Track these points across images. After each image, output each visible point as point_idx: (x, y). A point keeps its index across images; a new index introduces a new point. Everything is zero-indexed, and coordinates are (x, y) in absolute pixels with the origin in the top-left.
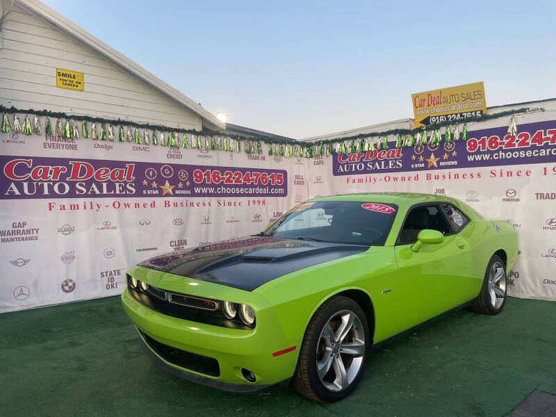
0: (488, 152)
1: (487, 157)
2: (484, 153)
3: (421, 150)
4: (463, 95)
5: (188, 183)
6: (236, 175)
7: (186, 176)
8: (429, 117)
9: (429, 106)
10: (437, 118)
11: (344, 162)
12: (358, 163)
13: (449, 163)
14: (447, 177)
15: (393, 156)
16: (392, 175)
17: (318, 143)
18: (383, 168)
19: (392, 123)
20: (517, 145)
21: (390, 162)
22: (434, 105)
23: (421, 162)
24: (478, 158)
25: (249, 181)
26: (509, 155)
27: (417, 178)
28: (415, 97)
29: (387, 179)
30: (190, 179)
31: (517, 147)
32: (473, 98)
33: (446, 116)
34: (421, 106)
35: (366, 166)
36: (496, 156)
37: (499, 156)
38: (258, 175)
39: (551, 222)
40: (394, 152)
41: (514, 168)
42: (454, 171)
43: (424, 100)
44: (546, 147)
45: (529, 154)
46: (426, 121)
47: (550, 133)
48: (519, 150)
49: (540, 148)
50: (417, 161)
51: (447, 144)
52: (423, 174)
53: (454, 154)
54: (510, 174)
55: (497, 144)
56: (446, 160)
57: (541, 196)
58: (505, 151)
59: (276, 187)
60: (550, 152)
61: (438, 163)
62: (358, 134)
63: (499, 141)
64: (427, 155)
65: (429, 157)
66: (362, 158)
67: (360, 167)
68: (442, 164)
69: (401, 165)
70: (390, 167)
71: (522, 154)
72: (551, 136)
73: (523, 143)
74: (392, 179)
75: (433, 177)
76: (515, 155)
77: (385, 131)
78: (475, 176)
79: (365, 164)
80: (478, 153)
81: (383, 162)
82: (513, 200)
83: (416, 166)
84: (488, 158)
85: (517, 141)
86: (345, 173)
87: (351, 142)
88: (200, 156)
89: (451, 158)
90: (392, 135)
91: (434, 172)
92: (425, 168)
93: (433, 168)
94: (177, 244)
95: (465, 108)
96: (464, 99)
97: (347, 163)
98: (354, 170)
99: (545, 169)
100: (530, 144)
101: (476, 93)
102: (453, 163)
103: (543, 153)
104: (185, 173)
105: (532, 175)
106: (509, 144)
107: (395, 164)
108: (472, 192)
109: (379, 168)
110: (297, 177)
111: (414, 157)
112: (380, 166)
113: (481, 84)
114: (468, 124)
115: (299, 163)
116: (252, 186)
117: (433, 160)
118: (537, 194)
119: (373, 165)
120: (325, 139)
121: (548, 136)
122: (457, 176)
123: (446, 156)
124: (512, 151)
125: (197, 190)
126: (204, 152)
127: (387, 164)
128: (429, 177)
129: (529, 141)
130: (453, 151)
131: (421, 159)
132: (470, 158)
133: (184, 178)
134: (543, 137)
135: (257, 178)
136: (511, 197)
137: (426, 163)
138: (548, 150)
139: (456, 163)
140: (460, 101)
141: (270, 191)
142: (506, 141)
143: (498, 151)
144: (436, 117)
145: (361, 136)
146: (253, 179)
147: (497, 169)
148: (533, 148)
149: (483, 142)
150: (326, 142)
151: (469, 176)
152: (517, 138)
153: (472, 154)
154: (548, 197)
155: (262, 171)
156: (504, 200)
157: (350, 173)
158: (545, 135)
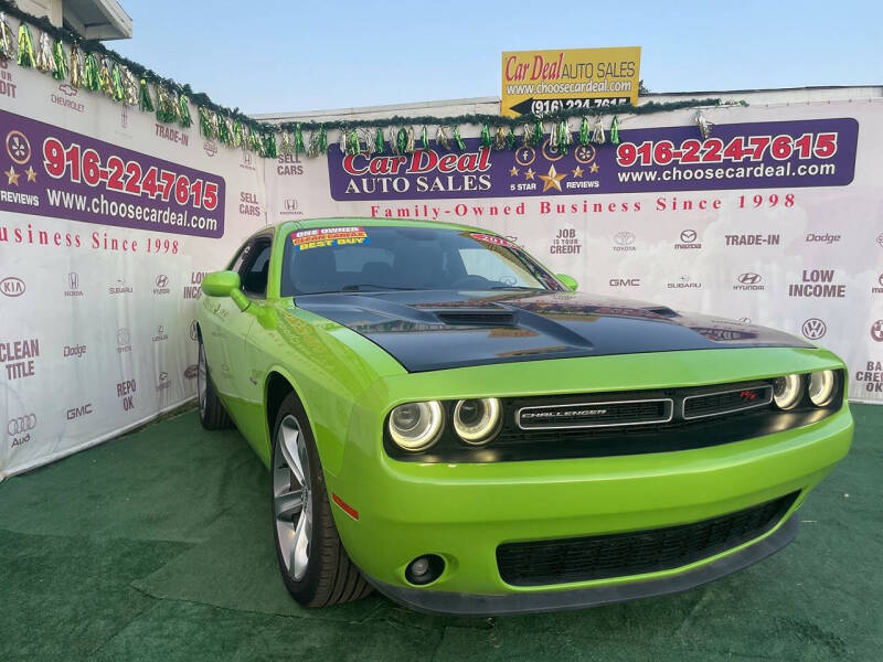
0: (654, 168)
1: (651, 176)
2: (647, 169)
3: (529, 159)
4: (601, 66)
5: (31, 174)
6: (129, 170)
7: (26, 150)
8: (531, 101)
9: (533, 78)
10: (547, 103)
11: (358, 172)
12: (394, 177)
13: (584, 185)
14: (580, 208)
15: (471, 166)
16: (471, 203)
17: (289, 128)
18: (451, 188)
19: (464, 103)
20: (701, 158)
21: (466, 178)
22: (544, 78)
23: (530, 181)
24: (637, 177)
25: (152, 188)
26: (688, 175)
27: (521, 210)
28: (509, 59)
29: (461, 210)
30: (36, 162)
31: (701, 162)
32: (618, 73)
33: (565, 101)
34: (518, 77)
35: (414, 184)
36: (667, 175)
37: (672, 175)
38: (169, 178)
39: (745, 279)
40: (473, 158)
41: (695, 196)
42: (593, 199)
43: (526, 67)
44: (746, 164)
45: (719, 173)
46: (524, 107)
47: (753, 142)
48: (704, 167)
49: (736, 166)
50: (521, 179)
51: (580, 151)
52: (533, 203)
53: (594, 168)
54: (688, 205)
55: (669, 155)
56: (578, 179)
57: (733, 240)
58: (683, 168)
59: (202, 213)
60: (752, 172)
61: (563, 183)
62: (390, 116)
63: (672, 150)
64: (542, 168)
65: (546, 173)
66: (403, 169)
67: (401, 185)
68: (570, 185)
69: (489, 185)
70: (467, 188)
71: (709, 174)
72: (755, 147)
73: (711, 156)
74: (470, 211)
75: (553, 208)
76: (698, 175)
77: (455, 115)
78: (631, 207)
79: (412, 179)
80: (637, 168)
81: (450, 178)
82: (692, 246)
83: (520, 187)
84: (653, 179)
85: (703, 152)
86: (363, 197)
87: (373, 131)
88: (58, 100)
89: (587, 176)
90: (468, 125)
91: (554, 200)
92: (538, 192)
93: (553, 192)
94: (12, 354)
95: (601, 90)
96: (601, 74)
97: (368, 176)
98: (385, 190)
99: (742, 198)
100: (723, 157)
101: (625, 66)
102: (591, 184)
103: (741, 173)
104: (22, 141)
105: (722, 208)
106: (690, 157)
107: (477, 182)
108: (625, 235)
109: (442, 189)
110: (245, 197)
111: (515, 171)
112: (446, 186)
113: (637, 50)
114: (621, 117)
115: (247, 166)
116: (158, 204)
117: (553, 177)
118: (728, 237)
119: (430, 183)
120: (308, 121)
121: (750, 146)
122: (598, 207)
123: (578, 172)
124: (694, 168)
125: (54, 198)
126: (69, 90)
127: (458, 181)
128: (545, 208)
129: (721, 153)
130: (591, 164)
131: (530, 174)
132: (623, 177)
133: (23, 158)
134: (743, 148)
135: (168, 186)
136: (689, 242)
137: (540, 184)
138: (749, 170)
139: (597, 184)
140: (595, 78)
141: (189, 221)
142: (684, 152)
143: (670, 168)
144: (544, 101)
145: (397, 121)
146: (160, 188)
147: (668, 196)
148: (727, 164)
149: (646, 150)
150: (311, 127)
151: (619, 207)
152: (702, 148)
153: (626, 170)
154: (743, 241)
155: (179, 169)
156: (677, 246)
157: (378, 195)
158: (746, 145)
